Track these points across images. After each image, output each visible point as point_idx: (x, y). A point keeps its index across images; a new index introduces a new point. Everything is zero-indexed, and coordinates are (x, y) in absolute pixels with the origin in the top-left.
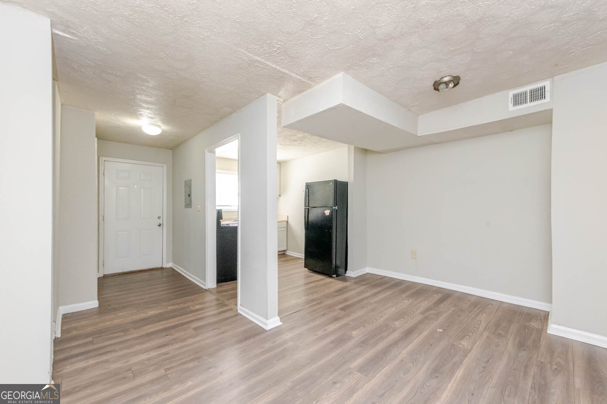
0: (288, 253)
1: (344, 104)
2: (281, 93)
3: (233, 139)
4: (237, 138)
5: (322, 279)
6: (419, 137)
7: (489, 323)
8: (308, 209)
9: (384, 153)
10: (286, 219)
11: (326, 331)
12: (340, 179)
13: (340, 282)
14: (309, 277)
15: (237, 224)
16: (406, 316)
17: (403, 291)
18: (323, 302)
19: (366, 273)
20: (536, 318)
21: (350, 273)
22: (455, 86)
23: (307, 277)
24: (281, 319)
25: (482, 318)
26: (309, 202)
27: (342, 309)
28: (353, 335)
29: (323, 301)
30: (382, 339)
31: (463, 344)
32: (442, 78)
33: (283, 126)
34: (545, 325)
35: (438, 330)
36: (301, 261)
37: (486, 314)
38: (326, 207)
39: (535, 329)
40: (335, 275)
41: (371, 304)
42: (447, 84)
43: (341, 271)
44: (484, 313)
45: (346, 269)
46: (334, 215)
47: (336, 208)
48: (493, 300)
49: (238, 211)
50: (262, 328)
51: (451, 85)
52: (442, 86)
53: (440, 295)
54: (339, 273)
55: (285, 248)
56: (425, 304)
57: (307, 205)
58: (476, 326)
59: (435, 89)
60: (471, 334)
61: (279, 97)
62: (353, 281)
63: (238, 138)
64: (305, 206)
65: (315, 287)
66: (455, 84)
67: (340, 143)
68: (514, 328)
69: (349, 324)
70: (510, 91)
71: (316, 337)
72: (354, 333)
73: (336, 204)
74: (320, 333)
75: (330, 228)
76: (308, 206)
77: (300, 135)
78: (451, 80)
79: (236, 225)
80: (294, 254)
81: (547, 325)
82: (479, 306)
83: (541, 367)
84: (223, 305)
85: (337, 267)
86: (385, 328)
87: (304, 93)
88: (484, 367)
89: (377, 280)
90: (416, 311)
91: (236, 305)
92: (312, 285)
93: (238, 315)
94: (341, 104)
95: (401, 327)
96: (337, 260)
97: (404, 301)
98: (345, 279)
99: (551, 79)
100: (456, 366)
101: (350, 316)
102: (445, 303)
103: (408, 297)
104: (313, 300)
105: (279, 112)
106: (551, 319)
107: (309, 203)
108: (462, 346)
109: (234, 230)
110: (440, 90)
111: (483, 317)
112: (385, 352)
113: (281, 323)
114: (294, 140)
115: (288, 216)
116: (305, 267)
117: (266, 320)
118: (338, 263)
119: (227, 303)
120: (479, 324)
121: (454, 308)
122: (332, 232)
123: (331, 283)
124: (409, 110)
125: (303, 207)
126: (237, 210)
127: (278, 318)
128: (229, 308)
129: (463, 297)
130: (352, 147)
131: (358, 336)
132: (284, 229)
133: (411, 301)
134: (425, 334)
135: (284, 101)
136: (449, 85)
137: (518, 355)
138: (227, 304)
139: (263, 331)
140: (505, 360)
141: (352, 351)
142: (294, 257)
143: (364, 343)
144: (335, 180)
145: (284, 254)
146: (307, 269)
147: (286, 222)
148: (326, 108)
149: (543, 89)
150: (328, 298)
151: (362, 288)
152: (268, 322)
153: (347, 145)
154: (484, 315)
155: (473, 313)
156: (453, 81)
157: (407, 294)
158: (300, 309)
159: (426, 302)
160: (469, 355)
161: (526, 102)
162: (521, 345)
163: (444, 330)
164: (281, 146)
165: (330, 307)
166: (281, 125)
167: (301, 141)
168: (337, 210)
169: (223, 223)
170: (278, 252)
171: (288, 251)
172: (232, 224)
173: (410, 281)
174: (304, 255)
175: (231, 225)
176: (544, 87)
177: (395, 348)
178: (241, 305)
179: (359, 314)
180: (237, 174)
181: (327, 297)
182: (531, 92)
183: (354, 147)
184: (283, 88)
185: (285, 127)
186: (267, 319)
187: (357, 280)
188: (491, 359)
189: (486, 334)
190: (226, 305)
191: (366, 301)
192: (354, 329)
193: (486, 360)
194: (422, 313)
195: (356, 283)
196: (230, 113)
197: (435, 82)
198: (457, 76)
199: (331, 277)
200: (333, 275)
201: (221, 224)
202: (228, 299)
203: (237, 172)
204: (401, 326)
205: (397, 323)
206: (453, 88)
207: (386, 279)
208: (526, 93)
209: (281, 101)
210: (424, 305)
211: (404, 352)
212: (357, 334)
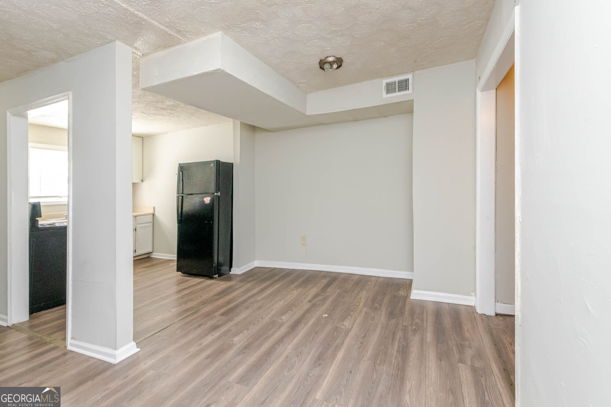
0: (155, 255)
1: (223, 70)
2: (138, 44)
3: (60, 99)
4: (66, 97)
5: (199, 283)
6: (308, 116)
7: (367, 299)
8: (182, 196)
9: (274, 132)
10: (152, 211)
11: (201, 345)
12: (224, 159)
13: (222, 283)
14: (184, 282)
15: (67, 223)
16: (294, 308)
17: (293, 281)
18: (199, 311)
19: (255, 268)
20: (403, 286)
21: (236, 270)
22: (339, 68)
23: (180, 283)
24: (138, 345)
25: (362, 296)
26: (183, 187)
27: (223, 314)
28: (234, 342)
29: (199, 309)
30: (268, 338)
31: (345, 324)
32: (327, 57)
33: (142, 88)
34: (409, 291)
35: (324, 316)
36: (173, 264)
37: (366, 291)
38: (206, 194)
39: (402, 297)
40: (217, 275)
41: (258, 301)
42: (331, 63)
43: (225, 268)
44: (364, 290)
45: (231, 266)
46: (216, 203)
47: (218, 195)
48: (372, 276)
49: (68, 205)
50: (107, 362)
51: (335, 66)
52: (327, 66)
53: (328, 279)
54: (222, 272)
55: (149, 250)
56: (314, 291)
57: (181, 192)
58: (357, 304)
59: (321, 68)
60: (352, 313)
61: (136, 48)
62: (238, 279)
63: (68, 99)
64: (178, 193)
65: (191, 293)
66: (338, 65)
67: (223, 117)
68: (386, 300)
69: (230, 331)
70: (383, 80)
71: (187, 356)
72: (236, 339)
73: (218, 190)
74: (193, 349)
75: (212, 218)
76: (182, 194)
77: (170, 103)
78: (335, 60)
79: (65, 224)
80: (162, 256)
81: (410, 292)
82: (361, 284)
83: (405, 330)
84: (41, 343)
85: (219, 265)
86: (271, 326)
87: (172, 49)
88: (362, 343)
89: (266, 273)
90: (304, 301)
91: (64, 339)
92: (186, 292)
93: (66, 353)
94: (219, 69)
95: (288, 321)
96: (218, 257)
97: (293, 292)
98: (230, 278)
99: (412, 73)
100: (338, 348)
101: (232, 320)
102: (332, 286)
103: (297, 287)
104: (186, 311)
105: (136, 69)
106: (414, 285)
107: (183, 189)
108: (344, 327)
109: (61, 232)
110: (325, 70)
111: (364, 294)
112: (269, 353)
113: (139, 349)
114: (163, 109)
115: (154, 208)
116: (178, 270)
117: (115, 351)
118: (221, 260)
119: (48, 339)
120: (359, 302)
121: (339, 290)
122: (213, 223)
123: (210, 285)
124: (298, 87)
125: (175, 195)
126: (67, 203)
127: (134, 344)
128: (51, 346)
129: (348, 277)
130: (238, 123)
131: (240, 341)
132: (148, 224)
133: (299, 290)
134: (311, 323)
135: (142, 55)
136: (333, 66)
137: (389, 324)
138: (48, 341)
139: (110, 366)
140: (378, 331)
141: (232, 361)
142: (163, 260)
143: (247, 348)
144: (217, 161)
145: (149, 257)
146: (181, 272)
147: (152, 215)
148: (200, 72)
149: (407, 81)
150: (206, 305)
151: (249, 285)
152: (117, 352)
153: (231, 120)
154: (364, 292)
155: (355, 291)
156: (336, 62)
157: (296, 284)
158: (167, 326)
159: (314, 289)
160: (349, 335)
161: (395, 91)
162: (391, 315)
163: (330, 314)
164: (143, 114)
165: (209, 315)
166: (139, 87)
167: (172, 110)
168: (219, 196)
169: (42, 222)
170: (134, 257)
171: (153, 253)
172: (58, 222)
173: (300, 270)
174: (176, 256)
175: (57, 225)
176: (408, 79)
177: (280, 345)
178: (72, 338)
179: (243, 316)
180: (67, 150)
181: (205, 303)
182: (399, 82)
183: (241, 122)
184: (140, 38)
185: (144, 89)
186: (116, 349)
187: (242, 277)
188: (368, 333)
189: (365, 309)
190: (46, 343)
191: (252, 300)
192: (236, 334)
193: (363, 335)
194: (309, 301)
195: (241, 281)
196: (54, 61)
197: (321, 61)
198: (340, 58)
199: (212, 278)
200: (215, 275)
201: (38, 224)
202: (50, 334)
203: (67, 147)
204: (288, 319)
205: (284, 318)
206: (337, 69)
207: (276, 270)
208: (395, 83)
209: (139, 54)
210: (312, 292)
211: (289, 348)
212: (239, 340)
